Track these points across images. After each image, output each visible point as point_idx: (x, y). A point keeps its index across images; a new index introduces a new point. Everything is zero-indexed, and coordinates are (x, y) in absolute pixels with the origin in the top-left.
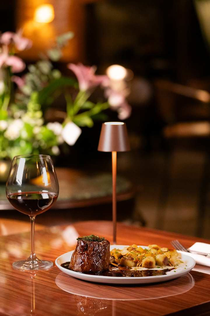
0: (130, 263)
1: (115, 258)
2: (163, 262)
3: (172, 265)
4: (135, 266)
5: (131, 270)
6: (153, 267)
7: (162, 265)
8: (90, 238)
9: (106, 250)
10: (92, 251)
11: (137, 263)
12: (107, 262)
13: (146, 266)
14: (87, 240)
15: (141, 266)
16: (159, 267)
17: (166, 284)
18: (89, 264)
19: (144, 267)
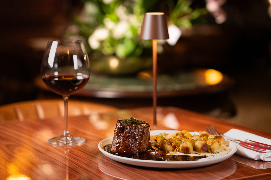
0: (168, 147)
1: (158, 142)
2: (201, 148)
3: (212, 152)
4: (173, 151)
5: (167, 154)
6: (190, 153)
7: (200, 151)
8: (128, 121)
9: (144, 133)
10: (128, 133)
11: (175, 148)
12: (144, 145)
13: (183, 151)
14: (125, 123)
15: (179, 151)
16: (197, 153)
17: (201, 170)
18: (124, 146)
19: (181, 152)
